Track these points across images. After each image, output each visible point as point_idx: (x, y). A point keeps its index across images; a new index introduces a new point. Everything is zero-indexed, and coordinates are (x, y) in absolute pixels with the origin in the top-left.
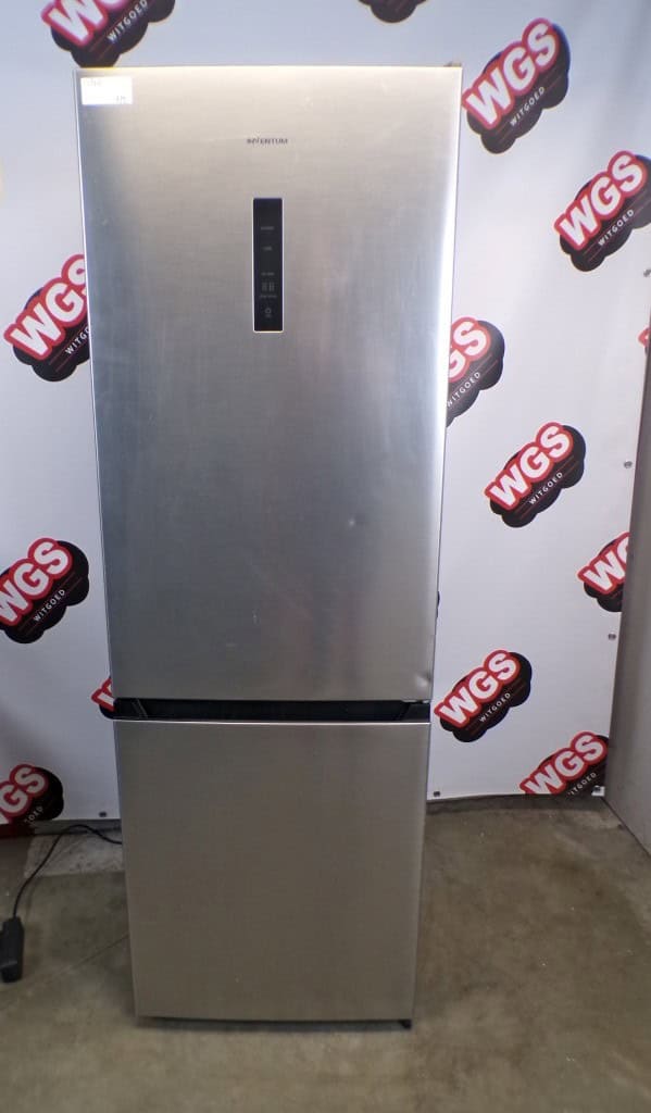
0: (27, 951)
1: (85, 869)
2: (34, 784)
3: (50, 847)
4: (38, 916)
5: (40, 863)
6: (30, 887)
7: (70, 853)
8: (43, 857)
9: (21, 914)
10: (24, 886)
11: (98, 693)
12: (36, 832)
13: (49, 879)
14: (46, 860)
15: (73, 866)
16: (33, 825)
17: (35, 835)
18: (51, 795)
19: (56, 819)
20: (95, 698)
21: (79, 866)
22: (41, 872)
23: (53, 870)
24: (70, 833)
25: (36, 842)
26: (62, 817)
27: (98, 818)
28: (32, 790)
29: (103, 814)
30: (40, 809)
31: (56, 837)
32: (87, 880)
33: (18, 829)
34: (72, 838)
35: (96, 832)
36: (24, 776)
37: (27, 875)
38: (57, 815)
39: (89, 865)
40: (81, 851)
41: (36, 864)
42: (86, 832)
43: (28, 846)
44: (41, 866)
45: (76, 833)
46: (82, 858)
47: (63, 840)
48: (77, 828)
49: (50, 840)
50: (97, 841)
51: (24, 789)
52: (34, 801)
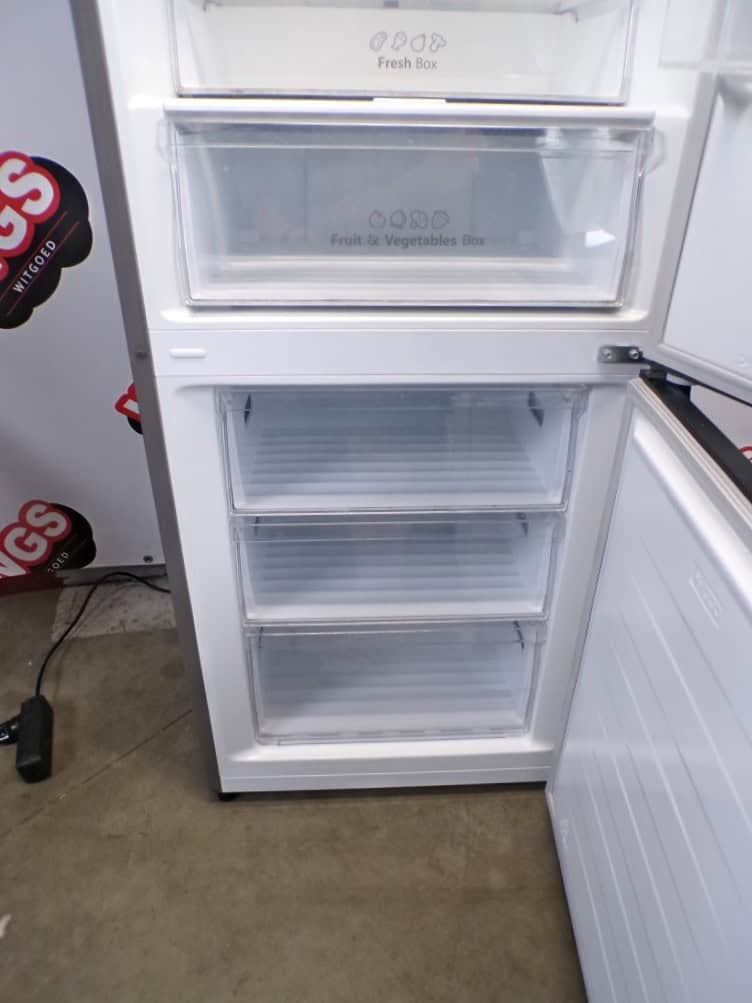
0: (58, 737)
1: (131, 627)
2: (54, 525)
3: (84, 598)
4: (70, 689)
5: (72, 620)
6: (59, 654)
7: (111, 606)
8: (75, 615)
9: (47, 692)
10: (52, 652)
11: (124, 399)
12: (66, 582)
13: (85, 640)
14: (78, 617)
15: (115, 624)
16: (59, 574)
17: (64, 586)
18: (78, 539)
19: (87, 567)
20: (120, 406)
21: (122, 623)
22: (74, 633)
23: (91, 628)
24: (110, 582)
25: (67, 595)
26: (94, 564)
27: (143, 563)
28: (52, 533)
29: (148, 559)
30: (64, 554)
31: (91, 587)
32: (132, 641)
33: (40, 580)
34: (113, 587)
35: (142, 580)
36: (38, 515)
37: (55, 638)
38: (88, 563)
39: (135, 621)
40: (124, 604)
41: (67, 623)
42: (129, 580)
43: (56, 601)
44: (73, 625)
45: (118, 582)
46: (125, 612)
47: (101, 589)
48: (119, 577)
49: (84, 591)
50: (143, 590)
51: (40, 531)
52: (56, 546)
